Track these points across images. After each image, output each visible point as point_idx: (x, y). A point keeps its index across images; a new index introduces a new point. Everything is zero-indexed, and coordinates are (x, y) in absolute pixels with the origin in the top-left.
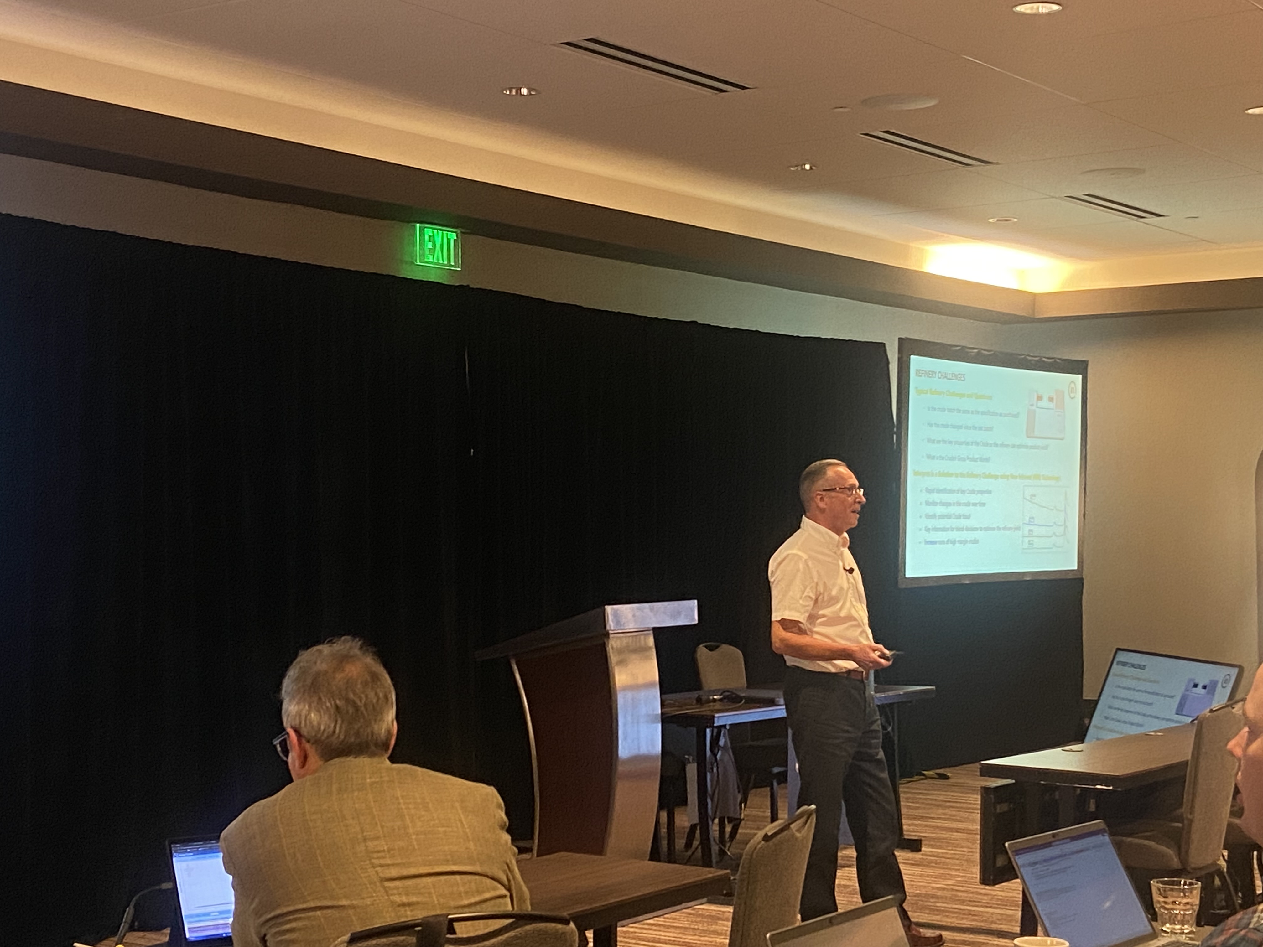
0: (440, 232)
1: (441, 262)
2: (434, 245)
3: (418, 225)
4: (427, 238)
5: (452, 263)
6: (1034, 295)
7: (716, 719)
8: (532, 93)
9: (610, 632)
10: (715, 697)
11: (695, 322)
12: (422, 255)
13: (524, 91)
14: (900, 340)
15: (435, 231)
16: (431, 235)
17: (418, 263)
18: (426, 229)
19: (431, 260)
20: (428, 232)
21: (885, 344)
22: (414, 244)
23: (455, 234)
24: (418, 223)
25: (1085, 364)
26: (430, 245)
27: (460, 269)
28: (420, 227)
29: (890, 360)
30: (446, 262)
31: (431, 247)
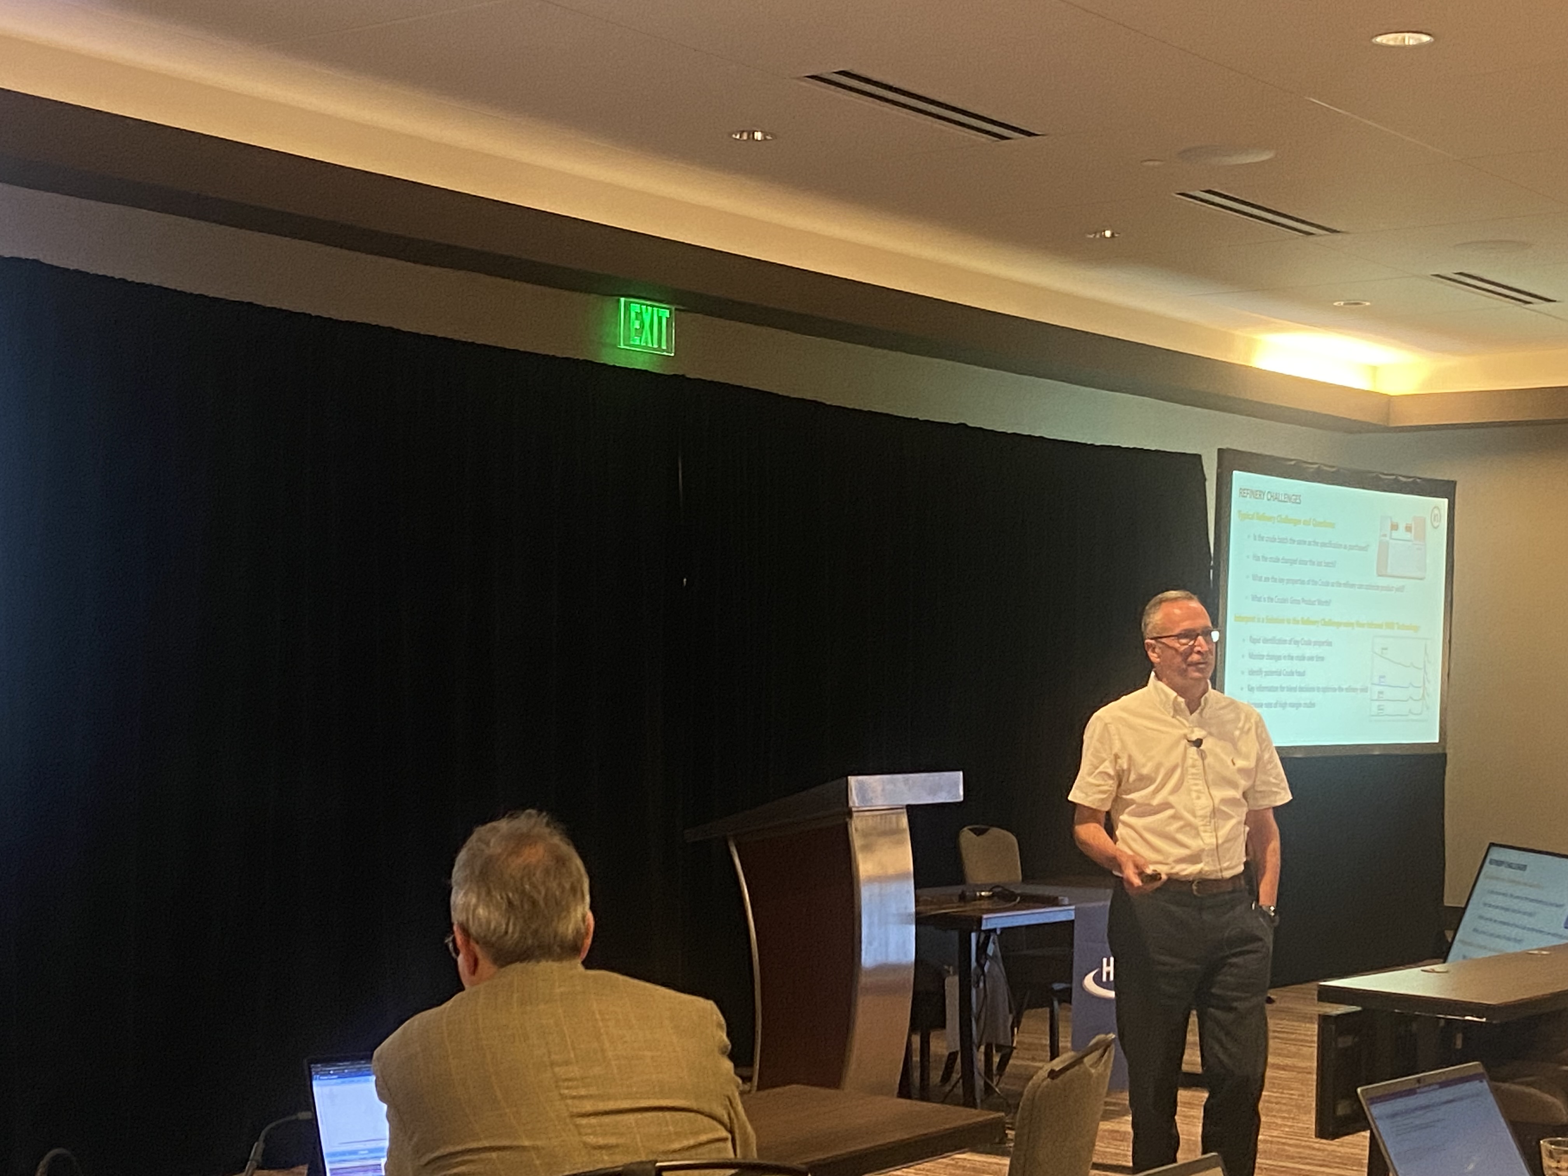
0: (650, 308)
1: (650, 345)
2: (642, 325)
3: (623, 300)
4: (633, 315)
5: (664, 347)
6: (1389, 397)
7: (984, 922)
8: (769, 137)
9: (854, 809)
10: (983, 894)
11: (964, 425)
12: (627, 338)
13: (758, 135)
14: (1220, 451)
15: (644, 307)
16: (639, 311)
17: (622, 346)
18: (632, 305)
19: (638, 343)
20: (635, 308)
21: (1200, 456)
22: (617, 323)
23: (668, 311)
24: (623, 296)
25: (1454, 484)
26: (637, 325)
27: (672, 355)
28: (625, 302)
29: (1207, 477)
30: (656, 346)
31: (638, 327)
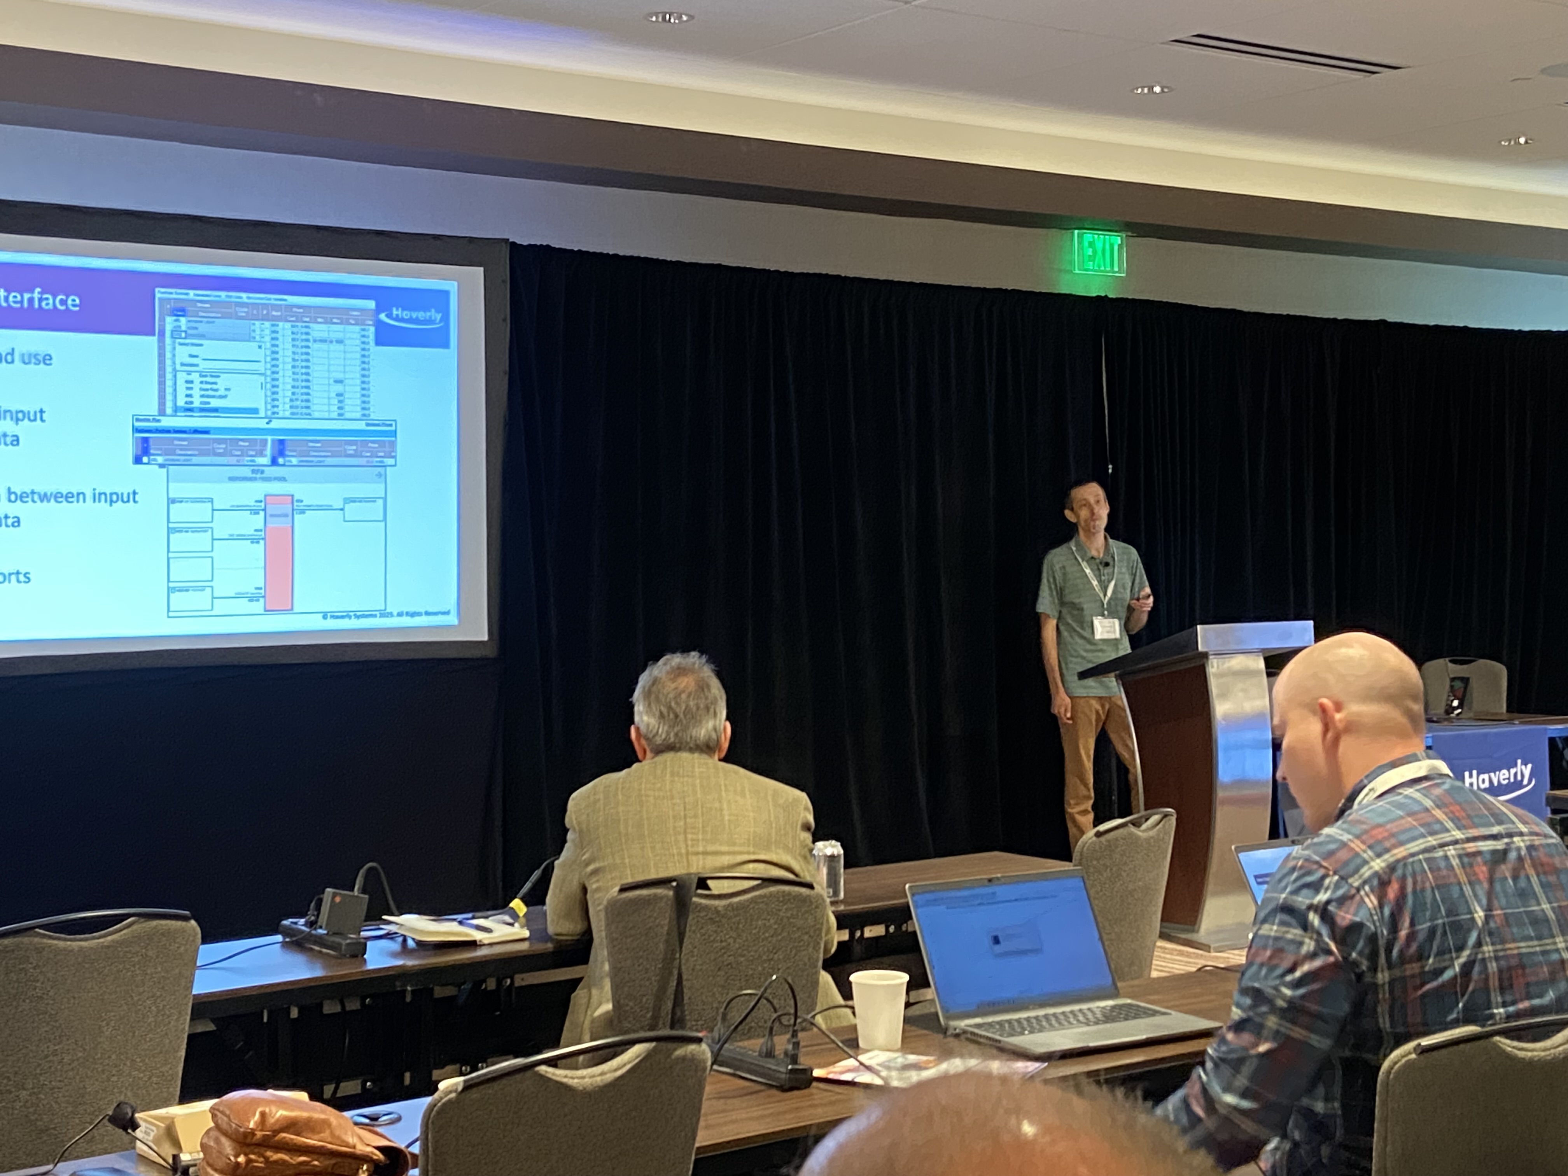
0: (1102, 237)
1: (1102, 268)
2: (1095, 252)
3: (1076, 232)
4: (1086, 244)
5: (1116, 269)
12: (1082, 263)
13: (1157, 89)
15: (1096, 236)
16: (1092, 241)
17: (1077, 271)
18: (1085, 235)
19: (1092, 268)
20: (1088, 238)
22: (1071, 252)
23: (1119, 238)
24: (1076, 229)
26: (1090, 252)
27: (1124, 275)
28: (1078, 234)
30: (1108, 269)
31: (1090, 253)
